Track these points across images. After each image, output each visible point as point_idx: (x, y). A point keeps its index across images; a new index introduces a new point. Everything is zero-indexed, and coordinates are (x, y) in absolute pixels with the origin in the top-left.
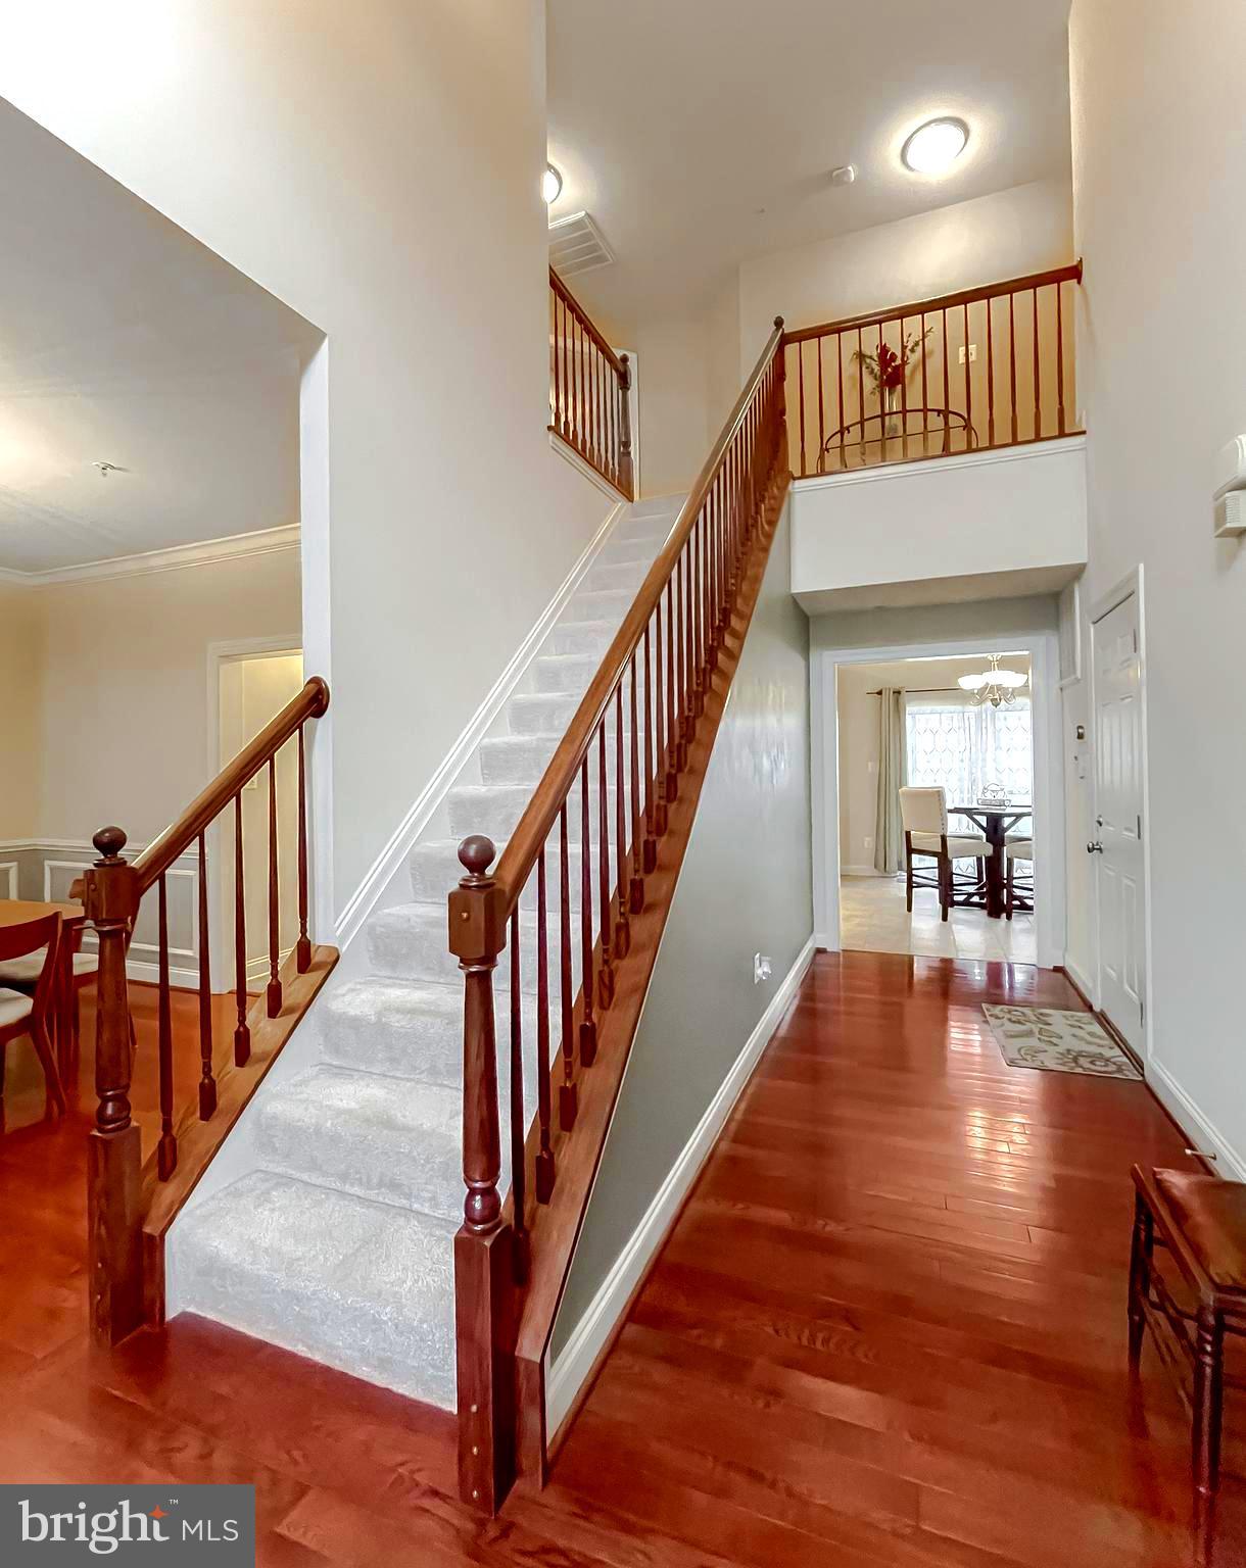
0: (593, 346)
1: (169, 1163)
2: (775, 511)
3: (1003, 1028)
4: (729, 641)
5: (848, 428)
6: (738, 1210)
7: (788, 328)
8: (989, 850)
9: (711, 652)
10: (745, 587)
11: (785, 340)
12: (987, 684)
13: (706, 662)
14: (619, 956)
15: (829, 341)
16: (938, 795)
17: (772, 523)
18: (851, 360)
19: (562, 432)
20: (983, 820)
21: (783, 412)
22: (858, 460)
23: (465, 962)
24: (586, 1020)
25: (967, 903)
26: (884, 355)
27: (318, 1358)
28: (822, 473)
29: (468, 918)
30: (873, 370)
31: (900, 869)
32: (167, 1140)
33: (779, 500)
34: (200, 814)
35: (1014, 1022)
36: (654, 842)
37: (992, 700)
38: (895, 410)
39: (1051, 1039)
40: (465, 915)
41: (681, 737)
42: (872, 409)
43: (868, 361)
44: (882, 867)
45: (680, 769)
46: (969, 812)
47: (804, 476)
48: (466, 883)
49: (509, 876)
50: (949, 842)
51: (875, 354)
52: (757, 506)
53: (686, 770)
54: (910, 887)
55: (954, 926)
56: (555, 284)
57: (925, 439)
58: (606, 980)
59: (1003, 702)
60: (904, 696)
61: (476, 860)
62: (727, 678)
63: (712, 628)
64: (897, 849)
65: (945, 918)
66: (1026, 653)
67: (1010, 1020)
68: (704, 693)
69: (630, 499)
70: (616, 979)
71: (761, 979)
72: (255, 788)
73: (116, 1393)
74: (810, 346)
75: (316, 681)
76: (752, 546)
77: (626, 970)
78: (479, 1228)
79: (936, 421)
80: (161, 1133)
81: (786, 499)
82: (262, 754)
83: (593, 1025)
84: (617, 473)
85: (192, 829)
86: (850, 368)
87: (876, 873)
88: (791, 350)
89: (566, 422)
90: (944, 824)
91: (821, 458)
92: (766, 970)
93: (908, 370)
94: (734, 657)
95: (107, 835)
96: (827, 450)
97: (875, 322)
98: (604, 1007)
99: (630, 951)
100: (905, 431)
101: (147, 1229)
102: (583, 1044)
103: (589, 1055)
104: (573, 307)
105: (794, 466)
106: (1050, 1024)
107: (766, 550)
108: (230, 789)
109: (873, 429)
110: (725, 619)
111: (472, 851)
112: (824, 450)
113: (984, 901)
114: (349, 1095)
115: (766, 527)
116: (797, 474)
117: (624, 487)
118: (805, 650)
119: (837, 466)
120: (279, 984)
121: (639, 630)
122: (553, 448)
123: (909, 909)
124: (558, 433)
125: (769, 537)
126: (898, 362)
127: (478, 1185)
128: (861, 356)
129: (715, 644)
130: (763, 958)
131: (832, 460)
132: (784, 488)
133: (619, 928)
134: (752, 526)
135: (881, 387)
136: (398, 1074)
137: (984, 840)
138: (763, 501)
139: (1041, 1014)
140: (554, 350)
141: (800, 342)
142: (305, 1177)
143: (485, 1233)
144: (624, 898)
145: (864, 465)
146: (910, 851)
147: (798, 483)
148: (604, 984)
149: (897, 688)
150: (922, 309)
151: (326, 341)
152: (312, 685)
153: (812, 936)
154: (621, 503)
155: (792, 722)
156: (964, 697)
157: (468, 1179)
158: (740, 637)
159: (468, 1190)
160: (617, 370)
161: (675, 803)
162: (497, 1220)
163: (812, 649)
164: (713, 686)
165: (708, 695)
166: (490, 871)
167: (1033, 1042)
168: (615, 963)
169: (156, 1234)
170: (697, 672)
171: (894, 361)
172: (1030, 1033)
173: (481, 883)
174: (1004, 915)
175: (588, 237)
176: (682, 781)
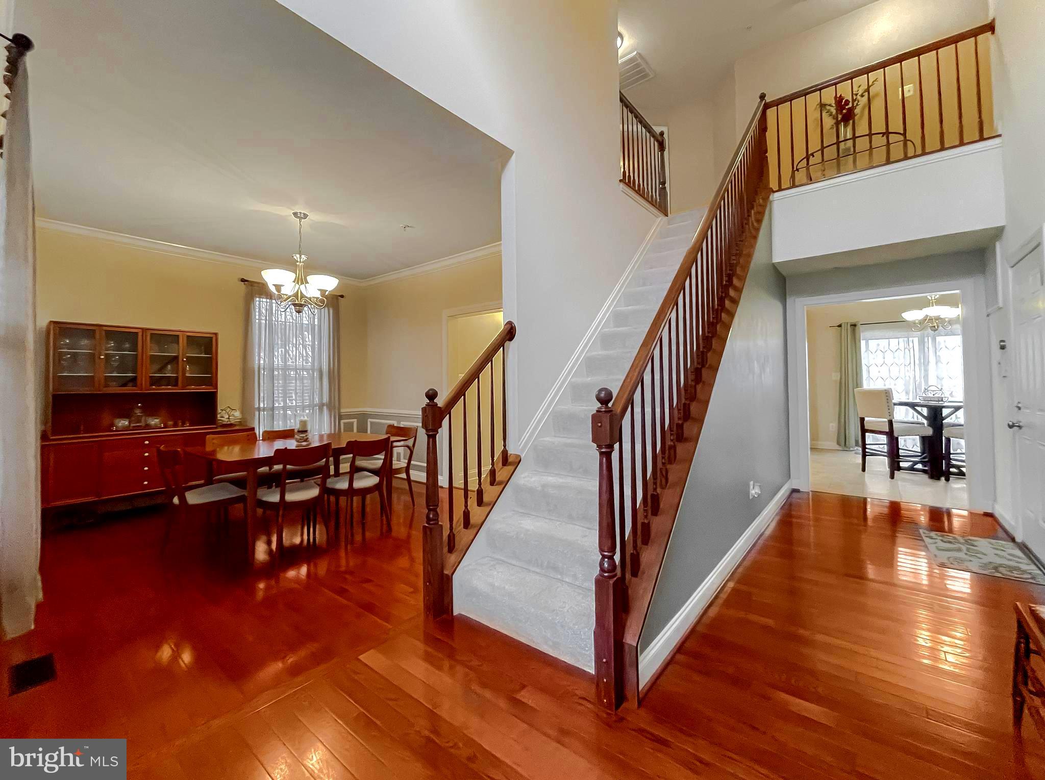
0: (644, 130)
1: (452, 545)
2: (761, 214)
3: (937, 545)
4: (732, 293)
5: (812, 155)
6: (742, 614)
7: (768, 99)
8: (929, 432)
9: (721, 301)
10: (741, 261)
11: (767, 106)
12: (927, 316)
13: (718, 305)
14: (670, 462)
15: (798, 103)
16: (887, 394)
17: (759, 221)
18: (816, 109)
19: (627, 181)
20: (925, 411)
21: (766, 151)
22: (820, 173)
23: (599, 447)
24: (654, 491)
25: (912, 469)
26: (839, 101)
27: (523, 640)
28: (794, 186)
29: (600, 426)
30: (832, 113)
31: (857, 444)
32: (451, 534)
33: (764, 207)
34: (465, 384)
35: (945, 542)
36: (689, 404)
37: (931, 327)
38: (848, 138)
39: (976, 555)
40: (600, 424)
41: (704, 347)
42: (830, 139)
43: (828, 107)
44: (843, 443)
45: (703, 366)
46: (913, 406)
47: (780, 190)
48: (600, 410)
49: (618, 410)
50: (895, 425)
51: (833, 102)
52: (749, 211)
53: (707, 366)
54: (864, 455)
55: (900, 483)
56: (623, 100)
57: (871, 154)
58: (664, 473)
59: (941, 328)
60: (860, 328)
61: (604, 398)
62: (732, 315)
63: (722, 286)
64: (854, 431)
65: (892, 477)
66: (957, 291)
67: (942, 540)
68: (717, 323)
69: (667, 215)
70: (669, 474)
71: (754, 496)
72: (485, 374)
73: (439, 637)
74: (784, 108)
75: (510, 323)
76: (746, 235)
77: (674, 471)
78: (606, 574)
79: (879, 141)
80: (449, 531)
81: (768, 205)
82: (488, 358)
83: (658, 494)
84: (658, 200)
85: (461, 392)
86: (814, 115)
87: (837, 447)
88: (771, 113)
89: (629, 176)
90: (891, 414)
91: (793, 177)
92: (757, 491)
93: (857, 111)
94: (735, 302)
95: (431, 392)
96: (797, 170)
97: (832, 85)
98: (663, 488)
99: (676, 461)
100: (854, 151)
101: (446, 572)
102: (653, 503)
103: (656, 511)
104: (632, 110)
105: (773, 184)
106: (976, 546)
107: (755, 237)
108: (475, 375)
109: (830, 153)
110: (730, 281)
111: (602, 395)
112: (795, 170)
113: (926, 468)
114: (529, 524)
115: (755, 224)
116: (776, 188)
117: (662, 207)
118: (783, 298)
119: (805, 180)
120: (495, 470)
121: (680, 288)
122: (622, 191)
123: (864, 470)
124: (625, 183)
125: (757, 230)
126: (850, 105)
127: (606, 554)
128: (822, 106)
129: (724, 295)
130: (756, 484)
131: (801, 176)
132: (766, 199)
133: (670, 447)
134: (746, 224)
135: (837, 124)
136: (553, 518)
137: (926, 425)
138: (752, 208)
139: (969, 539)
140: (622, 133)
141: (777, 106)
142: (510, 561)
143: (610, 577)
144: (673, 431)
145: (824, 177)
146: (864, 431)
147: (776, 195)
148: (663, 475)
149: (853, 321)
150: (867, 71)
151: (514, 154)
152: (508, 325)
153: (790, 480)
154: (661, 218)
155: (775, 342)
156: (910, 326)
157: (601, 550)
158: (739, 291)
159: (601, 556)
160: (658, 141)
161: (701, 383)
162: (614, 573)
163: (788, 297)
164: (723, 319)
165: (719, 324)
166: (610, 405)
167: (961, 555)
168: (668, 466)
169: (450, 575)
170: (713, 311)
171: (848, 104)
172: (959, 550)
173: (607, 410)
174: (943, 479)
175: (638, 65)
176: (704, 372)
